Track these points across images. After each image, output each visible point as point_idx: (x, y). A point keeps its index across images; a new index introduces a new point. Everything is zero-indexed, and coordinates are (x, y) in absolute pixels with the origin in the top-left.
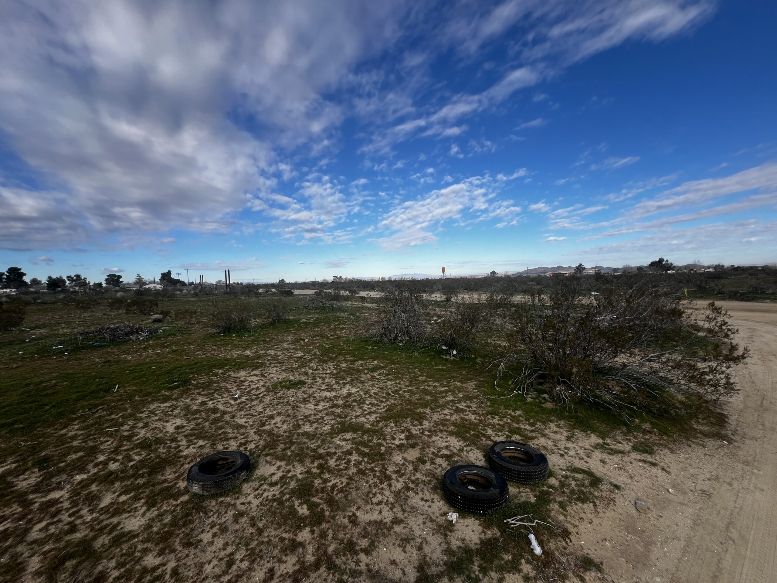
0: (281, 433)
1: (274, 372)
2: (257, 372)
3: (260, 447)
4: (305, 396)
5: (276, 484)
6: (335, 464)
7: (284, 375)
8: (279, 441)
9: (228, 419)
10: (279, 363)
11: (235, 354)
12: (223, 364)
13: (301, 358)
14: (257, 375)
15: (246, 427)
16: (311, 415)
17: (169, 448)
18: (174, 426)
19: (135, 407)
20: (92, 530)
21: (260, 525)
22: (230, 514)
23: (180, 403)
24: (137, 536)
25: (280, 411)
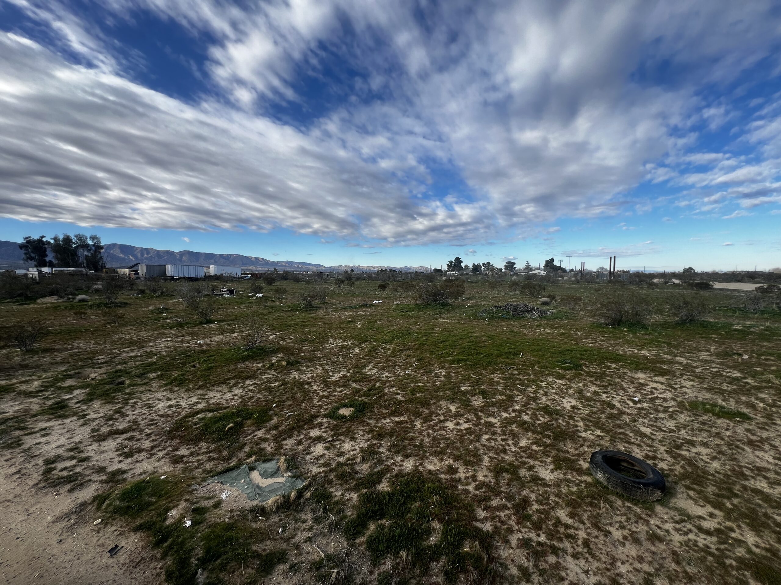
0: (711, 471)
1: (688, 386)
2: (662, 379)
3: (677, 473)
4: (753, 438)
5: (708, 532)
7: (708, 396)
8: (708, 479)
9: (628, 420)
10: (696, 377)
11: (629, 351)
12: (616, 358)
13: (737, 379)
14: (662, 383)
15: (653, 440)
17: (568, 423)
18: (570, 404)
19: (536, 375)
20: (516, 459)
21: (688, 569)
22: (641, 528)
23: (573, 385)
24: (549, 486)
25: (705, 440)
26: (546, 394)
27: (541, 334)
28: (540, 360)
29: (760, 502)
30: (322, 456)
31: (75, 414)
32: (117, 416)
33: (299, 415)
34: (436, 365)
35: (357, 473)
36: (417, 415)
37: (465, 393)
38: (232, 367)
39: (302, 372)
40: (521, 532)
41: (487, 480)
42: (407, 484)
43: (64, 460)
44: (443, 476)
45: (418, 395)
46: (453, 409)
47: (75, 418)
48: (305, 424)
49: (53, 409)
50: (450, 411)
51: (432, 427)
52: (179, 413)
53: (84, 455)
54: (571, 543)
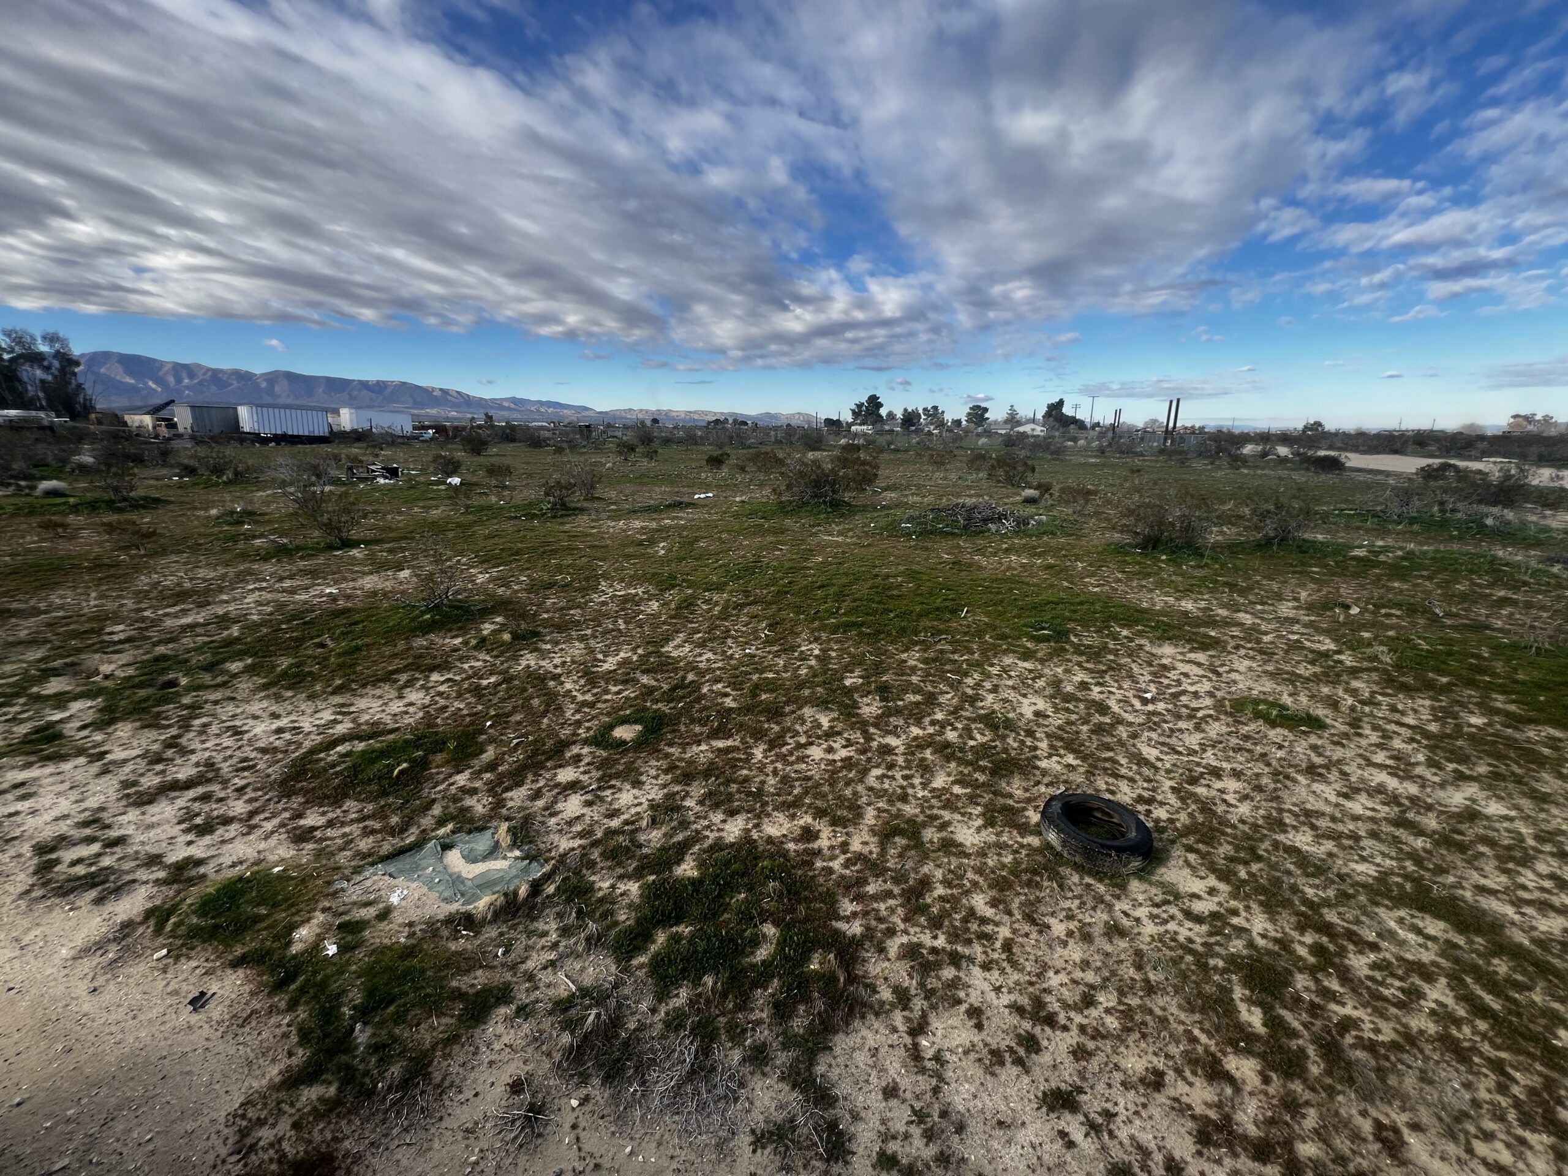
0: (1234, 819)
1: (1242, 669)
2: (1201, 657)
3: (1178, 825)
4: (1318, 760)
5: (1198, 919)
6: (1367, 972)
7: (1268, 685)
8: (1224, 834)
9: (1124, 735)
10: (1261, 652)
11: (1160, 600)
12: (1134, 617)
13: (1326, 655)
14: (1199, 665)
15: (1157, 769)
16: (1323, 814)
17: (1023, 742)
18: (1034, 708)
19: (984, 652)
20: (922, 812)
21: (1152, 976)
22: (1101, 916)
23: (1047, 671)
24: (968, 856)
25: (1239, 767)
26: (995, 690)
27: (1009, 568)
28: (997, 622)
29: (1292, 867)
30: (578, 818)
31: (81, 752)
32: (170, 753)
33: (536, 741)
34: (803, 636)
35: (640, 846)
36: (759, 734)
37: (849, 691)
38: (401, 645)
39: (544, 655)
40: (908, 934)
41: (865, 850)
42: (727, 863)
43: (75, 845)
44: (791, 846)
45: (764, 697)
46: (825, 721)
47: (82, 760)
48: (547, 760)
49: (31, 742)
50: (819, 726)
51: (783, 758)
52: (299, 745)
53: (114, 833)
54: (984, 946)
